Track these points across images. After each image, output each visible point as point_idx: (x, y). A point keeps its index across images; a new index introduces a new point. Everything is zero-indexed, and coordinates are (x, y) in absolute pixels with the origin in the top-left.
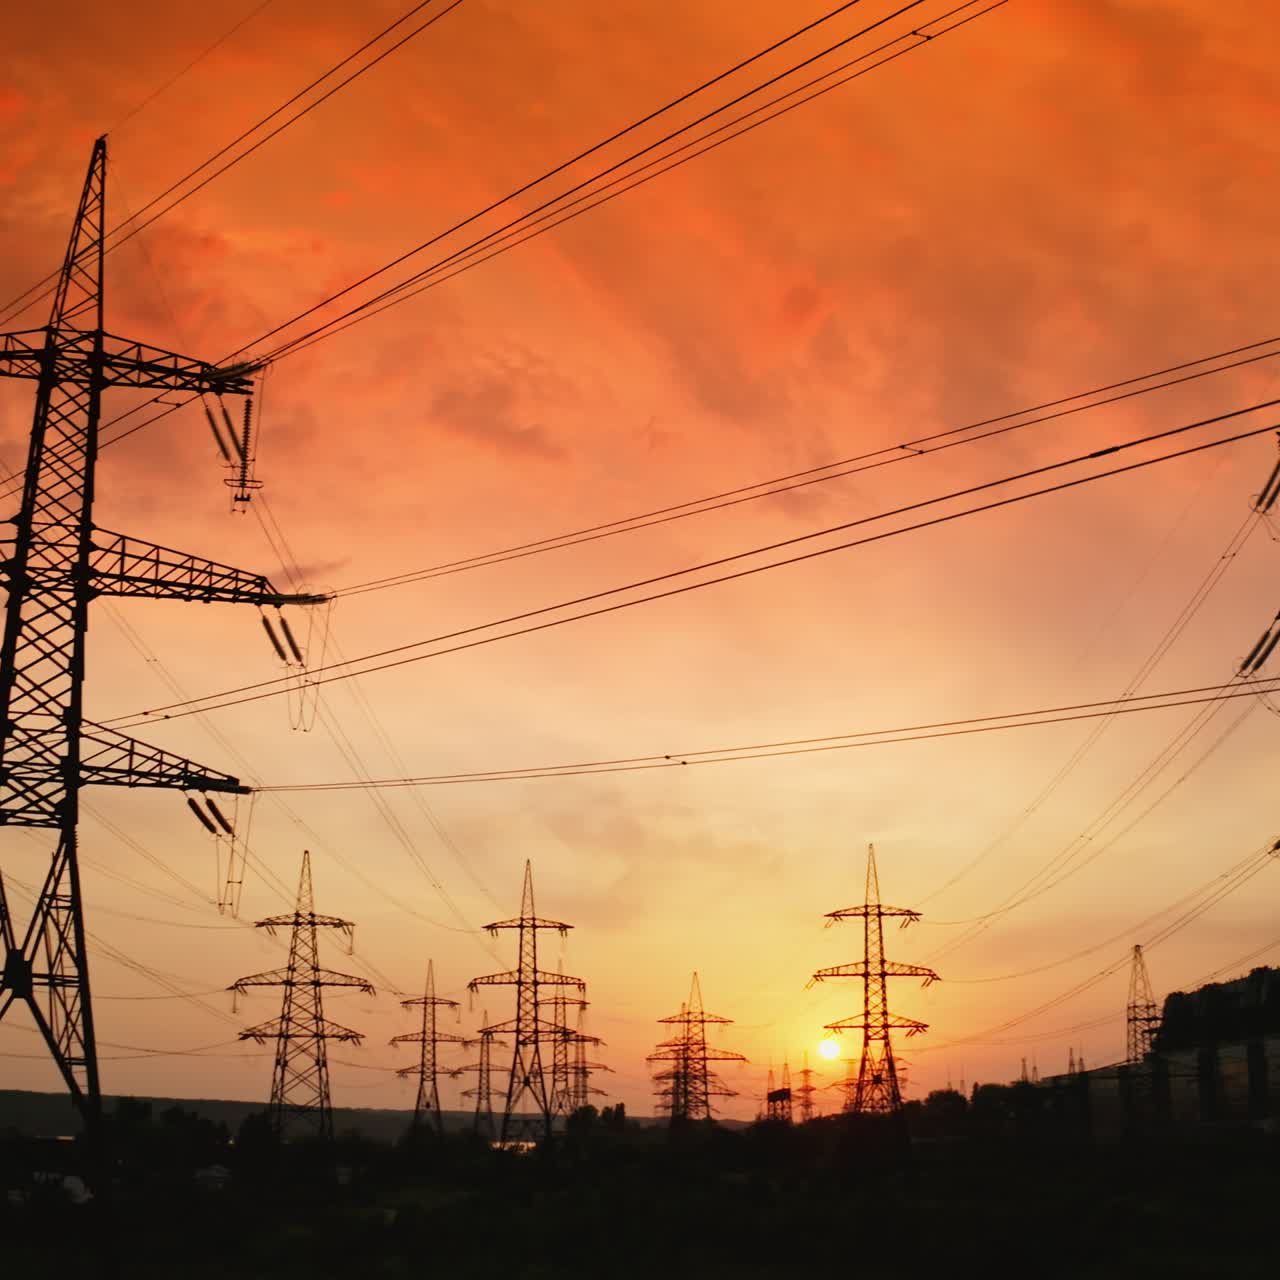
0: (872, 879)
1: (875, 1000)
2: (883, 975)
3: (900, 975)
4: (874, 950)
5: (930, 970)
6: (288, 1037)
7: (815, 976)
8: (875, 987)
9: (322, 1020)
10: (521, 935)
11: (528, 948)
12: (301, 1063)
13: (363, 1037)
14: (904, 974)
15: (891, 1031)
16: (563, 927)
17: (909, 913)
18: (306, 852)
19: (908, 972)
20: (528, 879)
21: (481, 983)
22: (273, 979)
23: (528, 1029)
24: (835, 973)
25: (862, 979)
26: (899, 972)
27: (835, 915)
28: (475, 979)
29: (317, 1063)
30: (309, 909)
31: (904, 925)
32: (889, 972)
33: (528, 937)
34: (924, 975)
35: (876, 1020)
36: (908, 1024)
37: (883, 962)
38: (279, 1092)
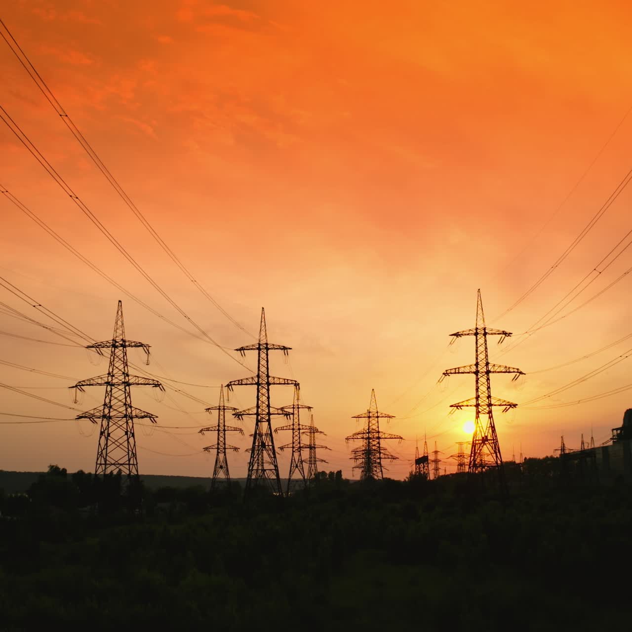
0: (480, 311)
1: (483, 388)
2: (488, 372)
3: (499, 372)
4: (482, 356)
5: (518, 369)
6: (110, 418)
7: (444, 374)
8: (483, 380)
9: (131, 407)
10: (259, 353)
11: (263, 362)
12: (117, 433)
13: (157, 417)
14: (501, 372)
15: (493, 408)
16: (284, 348)
17: (504, 333)
18: (120, 301)
19: (504, 371)
20: (263, 320)
21: (234, 384)
22: (100, 381)
23: (264, 413)
24: (457, 371)
25: (474, 376)
26: (498, 370)
27: (457, 335)
28: (231, 382)
29: (126, 433)
30: (121, 337)
31: (501, 341)
32: (492, 370)
33: (263, 355)
34: (514, 372)
35: (483, 401)
36: (504, 403)
37: (487, 364)
38: (104, 452)
